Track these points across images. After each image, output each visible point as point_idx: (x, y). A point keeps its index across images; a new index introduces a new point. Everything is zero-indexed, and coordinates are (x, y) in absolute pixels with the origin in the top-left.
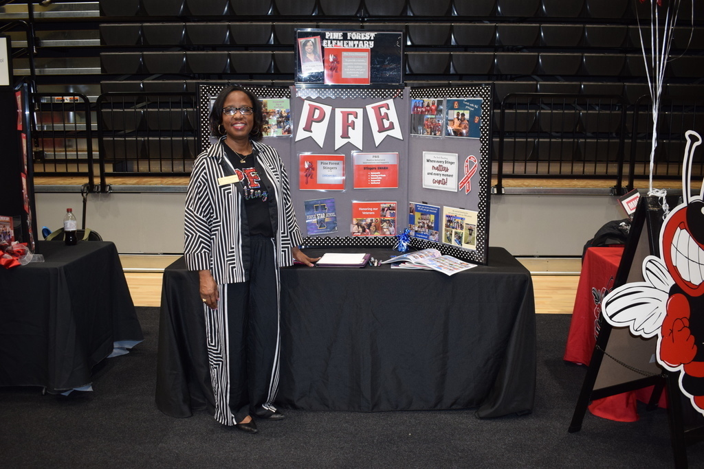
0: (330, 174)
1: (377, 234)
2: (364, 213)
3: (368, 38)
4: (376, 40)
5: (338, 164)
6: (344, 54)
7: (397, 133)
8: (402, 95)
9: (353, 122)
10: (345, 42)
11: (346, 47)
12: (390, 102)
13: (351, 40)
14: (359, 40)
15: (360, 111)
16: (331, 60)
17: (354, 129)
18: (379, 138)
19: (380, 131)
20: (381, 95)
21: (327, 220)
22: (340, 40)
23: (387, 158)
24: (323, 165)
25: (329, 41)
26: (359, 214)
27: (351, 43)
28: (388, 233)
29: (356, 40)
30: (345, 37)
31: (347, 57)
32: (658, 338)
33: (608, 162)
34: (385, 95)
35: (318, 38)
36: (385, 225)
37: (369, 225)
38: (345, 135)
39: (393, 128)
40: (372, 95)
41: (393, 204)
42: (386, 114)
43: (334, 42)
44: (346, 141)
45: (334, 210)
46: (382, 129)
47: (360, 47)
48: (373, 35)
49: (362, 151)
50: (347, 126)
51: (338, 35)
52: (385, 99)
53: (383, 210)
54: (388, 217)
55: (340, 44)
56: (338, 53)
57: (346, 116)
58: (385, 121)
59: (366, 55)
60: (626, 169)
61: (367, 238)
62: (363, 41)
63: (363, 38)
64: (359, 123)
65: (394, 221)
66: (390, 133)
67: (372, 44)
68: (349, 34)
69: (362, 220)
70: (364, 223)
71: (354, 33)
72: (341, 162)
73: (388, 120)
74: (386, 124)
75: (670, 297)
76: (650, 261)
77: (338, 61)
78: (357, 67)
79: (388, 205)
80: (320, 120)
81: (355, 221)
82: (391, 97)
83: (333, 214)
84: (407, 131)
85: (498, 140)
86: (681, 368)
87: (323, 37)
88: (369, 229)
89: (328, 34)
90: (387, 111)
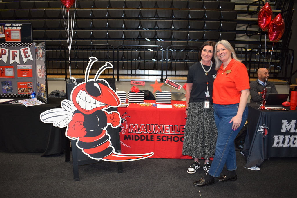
0: (9, 72)
1: (27, 93)
2: (22, 86)
3: (20, 26)
4: (22, 26)
5: (12, 69)
6: (12, 31)
7: (31, 58)
8: (32, 45)
9: (16, 55)
10: (12, 27)
11: (12, 29)
12: (28, 48)
13: (14, 26)
14: (16, 27)
15: (18, 51)
16: (7, 33)
17: (16, 57)
18: (25, 60)
19: (25, 58)
20: (25, 45)
21: (9, 88)
22: (10, 27)
23: (28, 67)
24: (7, 69)
25: (7, 27)
26: (20, 86)
27: (14, 28)
28: (30, 93)
29: (15, 27)
30: (12, 26)
31: (12, 32)
32: (67, 128)
34: (26, 45)
35: (3, 26)
36: (29, 90)
37: (24, 90)
38: (14, 59)
39: (30, 57)
40: (22, 45)
41: (31, 83)
42: (27, 52)
43: (8, 27)
44: (14, 61)
45: (11, 85)
46: (26, 57)
47: (17, 29)
48: (21, 25)
49: (20, 65)
50: (14, 56)
51: (9, 25)
52: (26, 47)
53: (28, 85)
54: (30, 87)
55: (10, 28)
56: (9, 31)
57: (13, 52)
58: (27, 54)
59: (19, 31)
61: (23, 95)
62: (18, 27)
63: (18, 26)
64: (18, 55)
65: (32, 89)
66: (29, 58)
67: (21, 28)
68: (13, 25)
69: (21, 88)
70: (22, 89)
71: (15, 24)
72: (13, 68)
73: (28, 54)
74: (27, 55)
75: (74, 114)
76: (65, 101)
77: (9, 33)
78: (16, 36)
79: (30, 83)
80: (5, 54)
81: (19, 89)
82: (28, 46)
83: (11, 86)
84: (35, 58)
86: (78, 139)
87: (4, 26)
88: (24, 91)
89: (6, 25)
90: (27, 51)
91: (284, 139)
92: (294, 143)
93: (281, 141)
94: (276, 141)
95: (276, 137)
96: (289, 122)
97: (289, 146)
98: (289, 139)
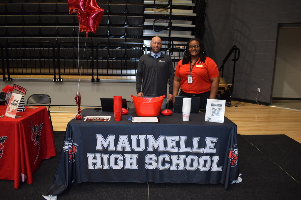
33: (49, 68)
60: (57, 71)
85: (6, 60)
91: (102, 159)
92: (116, 164)
93: (98, 161)
94: (91, 161)
95: (90, 156)
96: (105, 137)
97: (110, 167)
98: (109, 159)
